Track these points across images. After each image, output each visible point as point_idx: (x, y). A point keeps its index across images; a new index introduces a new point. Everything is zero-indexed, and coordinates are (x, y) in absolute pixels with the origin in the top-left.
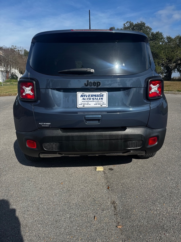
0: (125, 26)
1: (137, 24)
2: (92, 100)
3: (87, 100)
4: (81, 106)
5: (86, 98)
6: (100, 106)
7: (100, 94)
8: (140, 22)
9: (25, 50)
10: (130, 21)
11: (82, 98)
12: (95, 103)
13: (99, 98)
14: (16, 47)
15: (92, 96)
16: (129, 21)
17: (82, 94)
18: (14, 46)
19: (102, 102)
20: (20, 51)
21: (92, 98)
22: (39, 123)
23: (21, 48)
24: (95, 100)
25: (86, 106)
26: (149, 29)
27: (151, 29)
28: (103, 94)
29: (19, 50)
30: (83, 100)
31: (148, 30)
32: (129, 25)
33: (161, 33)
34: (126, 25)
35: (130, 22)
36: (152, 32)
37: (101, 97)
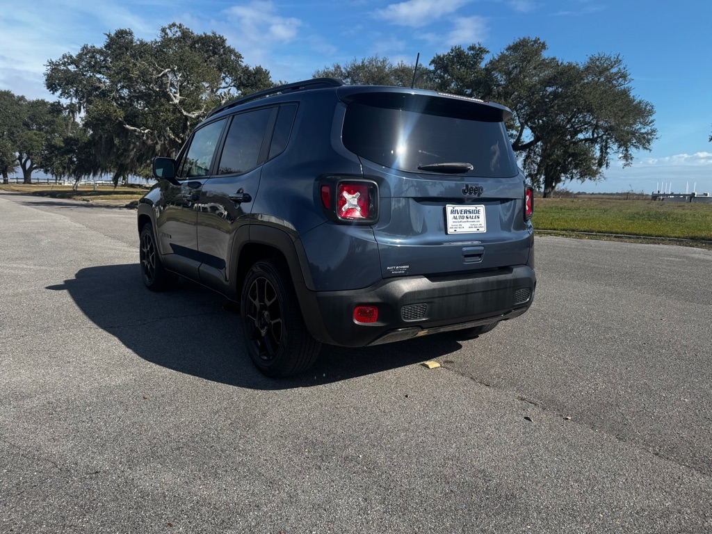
0: (167, 34)
1: (204, 36)
2: (465, 220)
3: (459, 220)
4: (454, 231)
5: (458, 215)
6: (476, 229)
7: (474, 208)
8: (209, 34)
10: (180, 25)
11: (453, 215)
12: (469, 224)
13: (474, 215)
15: (466, 212)
16: (178, 24)
17: (452, 208)
19: (478, 223)
21: (465, 215)
22: (388, 268)
24: (469, 220)
25: (458, 230)
26: (235, 55)
27: (241, 57)
28: (478, 208)
30: (454, 220)
31: (233, 57)
32: (177, 35)
33: (266, 71)
34: (168, 31)
35: (180, 28)
36: (243, 65)
37: (477, 215)
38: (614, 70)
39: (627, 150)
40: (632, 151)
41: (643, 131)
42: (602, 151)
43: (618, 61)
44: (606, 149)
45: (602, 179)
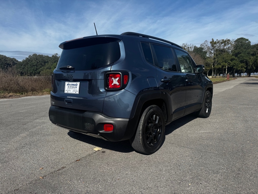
2: (72, 88)
4: (67, 92)
5: (69, 86)
7: (76, 83)
9: (195, 47)
13: (75, 86)
14: (186, 45)
15: (72, 85)
17: (68, 83)
18: (185, 44)
19: (76, 90)
20: (190, 48)
23: (192, 45)
25: (69, 92)
29: (188, 48)
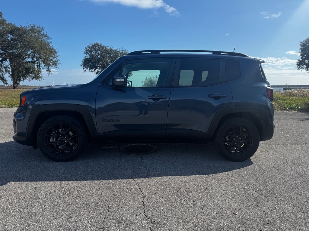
38: (42, 33)
39: (49, 68)
40: (50, 67)
41: (54, 60)
42: (38, 68)
43: (43, 29)
44: (40, 67)
45: (42, 80)
